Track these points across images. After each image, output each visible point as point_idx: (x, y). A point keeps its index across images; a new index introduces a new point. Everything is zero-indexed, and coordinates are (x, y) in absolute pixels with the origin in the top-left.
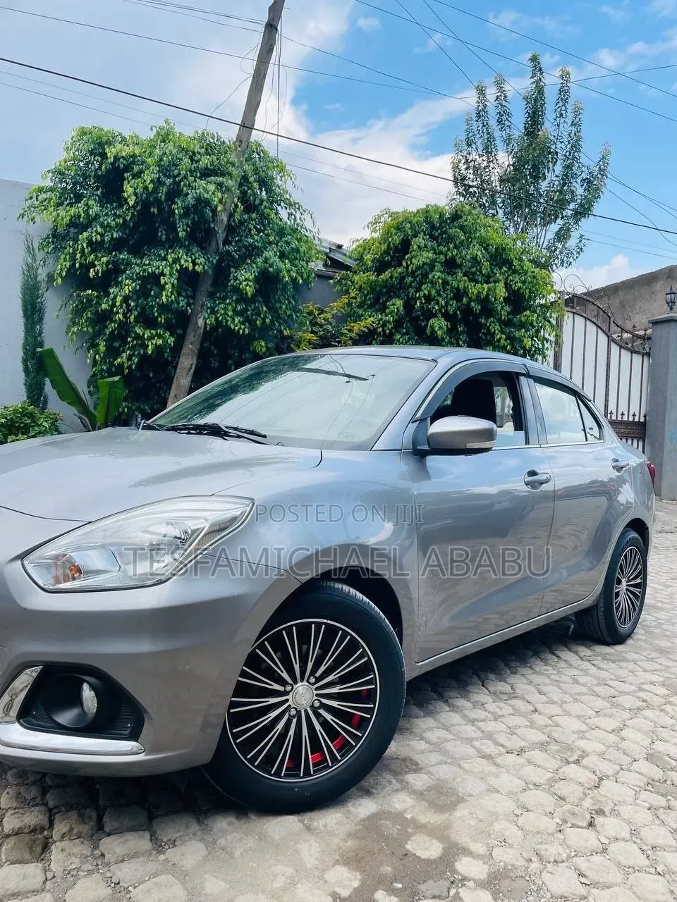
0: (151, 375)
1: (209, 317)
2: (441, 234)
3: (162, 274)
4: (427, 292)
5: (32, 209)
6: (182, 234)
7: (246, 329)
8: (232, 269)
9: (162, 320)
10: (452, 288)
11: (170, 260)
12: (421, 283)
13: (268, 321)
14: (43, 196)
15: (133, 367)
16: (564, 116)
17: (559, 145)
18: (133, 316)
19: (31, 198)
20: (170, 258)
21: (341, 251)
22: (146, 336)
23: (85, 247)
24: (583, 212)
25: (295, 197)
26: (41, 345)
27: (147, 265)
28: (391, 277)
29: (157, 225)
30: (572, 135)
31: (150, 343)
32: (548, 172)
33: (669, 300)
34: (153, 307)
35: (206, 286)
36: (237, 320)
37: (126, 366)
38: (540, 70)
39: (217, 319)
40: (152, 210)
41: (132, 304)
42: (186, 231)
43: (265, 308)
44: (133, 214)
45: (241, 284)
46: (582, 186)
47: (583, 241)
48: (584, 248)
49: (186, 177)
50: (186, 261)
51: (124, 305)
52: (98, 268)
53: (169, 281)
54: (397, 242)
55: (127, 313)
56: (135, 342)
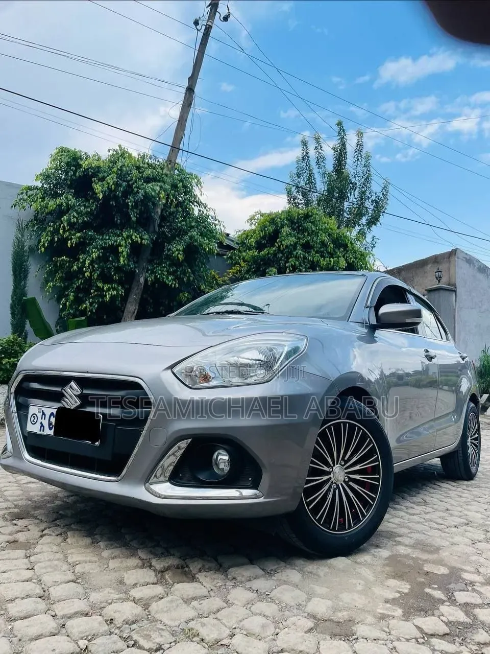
0: (105, 317)
1: (149, 276)
2: (298, 227)
3: (120, 245)
4: (293, 263)
5: (22, 201)
6: (134, 219)
7: (177, 284)
8: (166, 244)
9: (116, 277)
10: (308, 260)
11: (125, 236)
12: (288, 258)
13: (191, 278)
14: (30, 193)
15: (94, 311)
16: (360, 160)
17: (357, 178)
18: (96, 274)
19: (22, 193)
20: (125, 234)
21: (229, 237)
22: (105, 288)
23: (66, 226)
24: (373, 221)
25: (203, 199)
26: (25, 295)
27: (107, 239)
28: (268, 254)
29: (114, 213)
30: (365, 173)
31: (107, 294)
32: (351, 195)
33: (437, 276)
34: (110, 268)
35: (147, 255)
36: (170, 278)
37: (88, 310)
38: (344, 131)
39: (156, 277)
40: (111, 203)
41: (96, 266)
42: (136, 217)
43: (189, 270)
44: (96, 205)
45: (173, 253)
46: (372, 205)
47: (375, 240)
48: (376, 245)
49: (136, 181)
50: (136, 237)
51: (91, 267)
52: (74, 240)
53: (124, 250)
54: (271, 231)
55: (92, 272)
56: (96, 293)
